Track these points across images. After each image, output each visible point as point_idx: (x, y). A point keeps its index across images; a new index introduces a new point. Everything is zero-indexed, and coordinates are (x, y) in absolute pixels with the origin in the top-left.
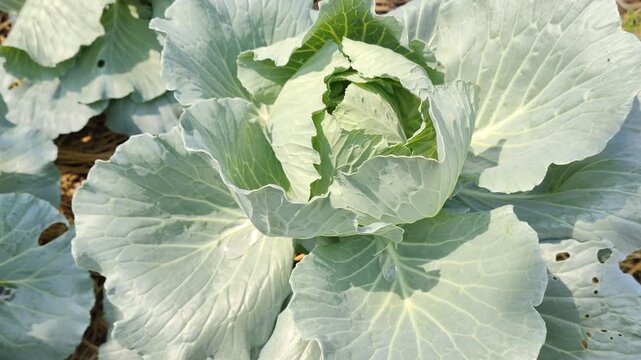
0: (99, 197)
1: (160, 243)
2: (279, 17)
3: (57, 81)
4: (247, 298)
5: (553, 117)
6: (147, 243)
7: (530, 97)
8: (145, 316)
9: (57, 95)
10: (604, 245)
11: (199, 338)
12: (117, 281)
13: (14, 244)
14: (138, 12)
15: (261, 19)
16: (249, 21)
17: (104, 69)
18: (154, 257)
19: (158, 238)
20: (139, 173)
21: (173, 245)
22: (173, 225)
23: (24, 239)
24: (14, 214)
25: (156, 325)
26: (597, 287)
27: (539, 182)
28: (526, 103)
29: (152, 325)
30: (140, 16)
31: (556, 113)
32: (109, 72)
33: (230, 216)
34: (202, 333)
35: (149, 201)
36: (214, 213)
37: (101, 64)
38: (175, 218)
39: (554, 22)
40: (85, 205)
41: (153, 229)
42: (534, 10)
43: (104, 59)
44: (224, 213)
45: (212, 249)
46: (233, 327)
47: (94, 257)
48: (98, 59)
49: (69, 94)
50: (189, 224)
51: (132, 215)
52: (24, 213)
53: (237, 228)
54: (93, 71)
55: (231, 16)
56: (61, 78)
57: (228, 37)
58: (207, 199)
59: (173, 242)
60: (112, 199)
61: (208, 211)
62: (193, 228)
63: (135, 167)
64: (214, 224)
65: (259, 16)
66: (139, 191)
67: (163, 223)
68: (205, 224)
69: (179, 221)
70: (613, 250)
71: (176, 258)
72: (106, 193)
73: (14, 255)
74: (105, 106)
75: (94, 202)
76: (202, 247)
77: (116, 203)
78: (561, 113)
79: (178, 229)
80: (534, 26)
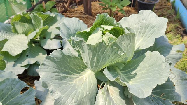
0: (46, 67)
1: (61, 80)
2: (81, 29)
3: (14, 62)
4: (88, 91)
5: (149, 37)
6: (58, 80)
7: (142, 37)
8: (62, 97)
9: (14, 66)
10: (169, 62)
11: (78, 102)
12: (52, 89)
13: (13, 94)
14: (35, 45)
15: (77, 30)
16: (75, 30)
17: (28, 57)
18: (61, 84)
19: (60, 79)
20: (56, 60)
21: (65, 81)
22: (64, 76)
23: (16, 92)
24: (14, 84)
25: (65, 100)
26: (172, 71)
27: (154, 43)
28: (141, 38)
29: (64, 100)
30: (36, 46)
31: (150, 36)
32: (30, 58)
33: (77, 76)
34: (78, 100)
35: (58, 69)
36: (73, 75)
37: (27, 56)
38: (64, 75)
39: (143, 20)
40: (42, 69)
41: (59, 76)
42: (138, 19)
43: (28, 55)
44: (75, 75)
45: (74, 83)
46: (86, 98)
47: (46, 83)
48: (26, 55)
49: (17, 65)
50: (67, 77)
51: (54, 72)
52: (17, 84)
53: (79, 78)
54: (25, 58)
55: (71, 28)
56: (15, 61)
57: (70, 33)
58: (70, 71)
59: (64, 81)
60: (49, 68)
61: (71, 74)
62: (68, 78)
63: (55, 58)
64: (73, 77)
65: (76, 29)
66: (56, 65)
67: (62, 75)
68: (71, 77)
69: (65, 76)
70: (172, 63)
71: (66, 84)
72: (47, 66)
73: (13, 98)
74: (29, 66)
75: (45, 68)
76: (71, 83)
77: (50, 68)
78: (151, 35)
79: (65, 78)
80: (139, 22)
